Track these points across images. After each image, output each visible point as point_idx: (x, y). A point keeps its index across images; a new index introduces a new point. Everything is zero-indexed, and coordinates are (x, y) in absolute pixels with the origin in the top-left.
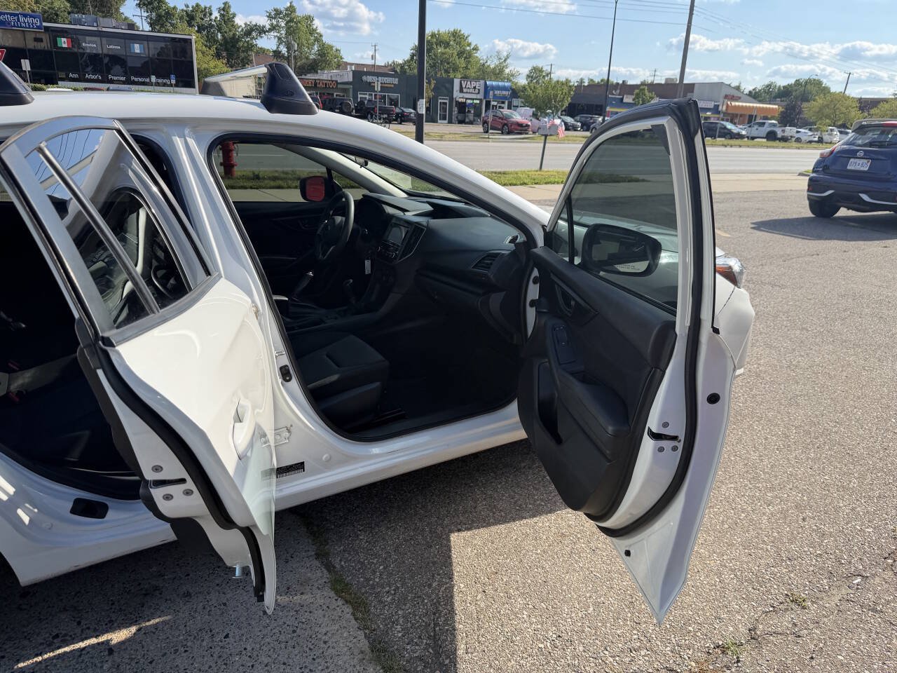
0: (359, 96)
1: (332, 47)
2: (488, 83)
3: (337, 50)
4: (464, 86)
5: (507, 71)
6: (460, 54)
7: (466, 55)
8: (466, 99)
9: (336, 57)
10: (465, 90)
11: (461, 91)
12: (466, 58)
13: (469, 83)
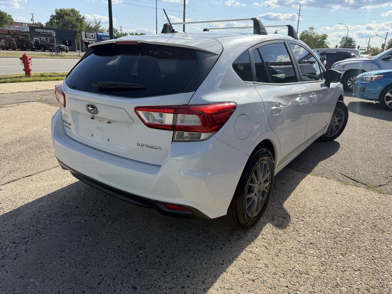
0: (34, 39)
1: (6, 14)
2: (98, 34)
3: (9, 16)
4: (87, 35)
5: (100, 28)
6: (77, 20)
7: (80, 20)
8: (89, 41)
9: (9, 19)
10: (88, 37)
11: (86, 37)
12: (80, 22)
13: (89, 33)
